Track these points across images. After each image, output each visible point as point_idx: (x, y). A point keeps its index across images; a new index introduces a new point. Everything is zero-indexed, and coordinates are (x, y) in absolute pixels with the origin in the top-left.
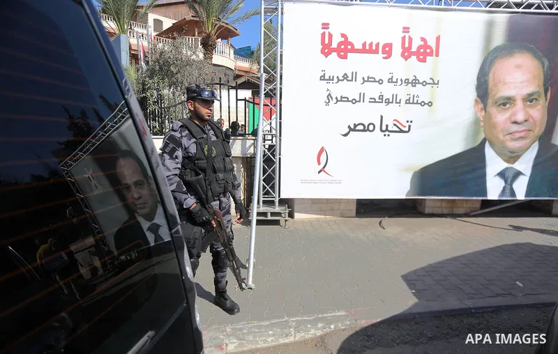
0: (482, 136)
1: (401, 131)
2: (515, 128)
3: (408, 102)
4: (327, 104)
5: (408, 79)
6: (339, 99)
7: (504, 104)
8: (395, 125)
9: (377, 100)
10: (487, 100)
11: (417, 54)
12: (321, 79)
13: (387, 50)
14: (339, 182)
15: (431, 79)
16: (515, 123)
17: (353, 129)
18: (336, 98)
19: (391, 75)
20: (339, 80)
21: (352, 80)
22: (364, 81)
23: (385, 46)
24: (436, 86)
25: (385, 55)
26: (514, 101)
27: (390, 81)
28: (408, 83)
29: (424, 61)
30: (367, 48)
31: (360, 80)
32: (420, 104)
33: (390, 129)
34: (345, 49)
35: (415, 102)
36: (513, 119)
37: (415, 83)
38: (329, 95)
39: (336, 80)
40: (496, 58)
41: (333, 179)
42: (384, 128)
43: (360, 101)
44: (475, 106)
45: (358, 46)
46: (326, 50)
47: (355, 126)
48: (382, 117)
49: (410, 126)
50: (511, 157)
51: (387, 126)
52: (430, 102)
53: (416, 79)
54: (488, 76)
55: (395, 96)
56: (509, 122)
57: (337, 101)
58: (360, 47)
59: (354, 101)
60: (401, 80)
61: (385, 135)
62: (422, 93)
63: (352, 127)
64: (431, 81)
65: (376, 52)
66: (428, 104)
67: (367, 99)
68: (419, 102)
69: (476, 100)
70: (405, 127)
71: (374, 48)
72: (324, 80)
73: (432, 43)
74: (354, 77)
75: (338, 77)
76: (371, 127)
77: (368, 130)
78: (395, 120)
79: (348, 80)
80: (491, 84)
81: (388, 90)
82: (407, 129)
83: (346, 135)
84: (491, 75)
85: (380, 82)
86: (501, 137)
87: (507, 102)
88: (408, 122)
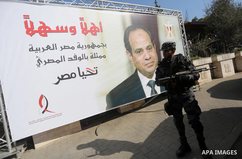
0: (135, 68)
1: (92, 74)
2: (147, 62)
3: (92, 57)
4: (39, 66)
5: (89, 45)
6: (47, 61)
7: (139, 52)
8: (88, 71)
9: (73, 59)
10: (131, 51)
11: (91, 31)
12: (30, 51)
13: (73, 30)
14: (60, 114)
15: (101, 44)
16: (146, 59)
17: (62, 78)
18: (45, 61)
19: (79, 44)
20: (44, 50)
21: (54, 49)
22: (62, 49)
23: (71, 28)
24: (105, 47)
25: (73, 33)
26: (143, 50)
27: (79, 47)
28: (89, 47)
29: (95, 35)
30: (60, 29)
31: (59, 48)
32: (99, 57)
33: (85, 74)
34: (44, 30)
35: (96, 56)
36: (145, 58)
37: (94, 47)
38: (39, 60)
39: (42, 50)
40: (129, 31)
41: (55, 114)
42: (82, 74)
43: (62, 61)
44: (127, 54)
45: (53, 28)
46: (30, 31)
47: (62, 76)
48: (79, 68)
49: (96, 70)
50: (150, 76)
51: (83, 73)
52: (104, 56)
53: (93, 45)
54: (128, 40)
55: (83, 55)
56: (144, 60)
57: (46, 63)
58: (55, 29)
59: (58, 62)
60: (85, 46)
61: (83, 78)
62: (99, 51)
63: (61, 77)
64: (102, 45)
65: (66, 31)
66: (103, 57)
67: (66, 59)
68: (98, 56)
69: (127, 52)
70: (94, 71)
71: (64, 29)
72: (33, 50)
73: (97, 25)
74: (55, 47)
75: (43, 48)
76: (73, 75)
77: (72, 77)
78: (87, 68)
79: (51, 49)
80: (131, 44)
81: (79, 53)
82: (95, 72)
83: (57, 83)
84: (130, 39)
85: (73, 48)
86: (143, 67)
87: (140, 51)
88: (95, 68)
